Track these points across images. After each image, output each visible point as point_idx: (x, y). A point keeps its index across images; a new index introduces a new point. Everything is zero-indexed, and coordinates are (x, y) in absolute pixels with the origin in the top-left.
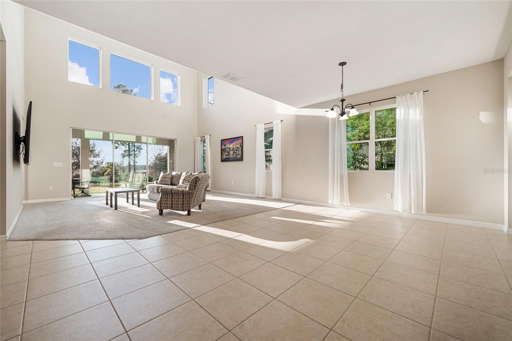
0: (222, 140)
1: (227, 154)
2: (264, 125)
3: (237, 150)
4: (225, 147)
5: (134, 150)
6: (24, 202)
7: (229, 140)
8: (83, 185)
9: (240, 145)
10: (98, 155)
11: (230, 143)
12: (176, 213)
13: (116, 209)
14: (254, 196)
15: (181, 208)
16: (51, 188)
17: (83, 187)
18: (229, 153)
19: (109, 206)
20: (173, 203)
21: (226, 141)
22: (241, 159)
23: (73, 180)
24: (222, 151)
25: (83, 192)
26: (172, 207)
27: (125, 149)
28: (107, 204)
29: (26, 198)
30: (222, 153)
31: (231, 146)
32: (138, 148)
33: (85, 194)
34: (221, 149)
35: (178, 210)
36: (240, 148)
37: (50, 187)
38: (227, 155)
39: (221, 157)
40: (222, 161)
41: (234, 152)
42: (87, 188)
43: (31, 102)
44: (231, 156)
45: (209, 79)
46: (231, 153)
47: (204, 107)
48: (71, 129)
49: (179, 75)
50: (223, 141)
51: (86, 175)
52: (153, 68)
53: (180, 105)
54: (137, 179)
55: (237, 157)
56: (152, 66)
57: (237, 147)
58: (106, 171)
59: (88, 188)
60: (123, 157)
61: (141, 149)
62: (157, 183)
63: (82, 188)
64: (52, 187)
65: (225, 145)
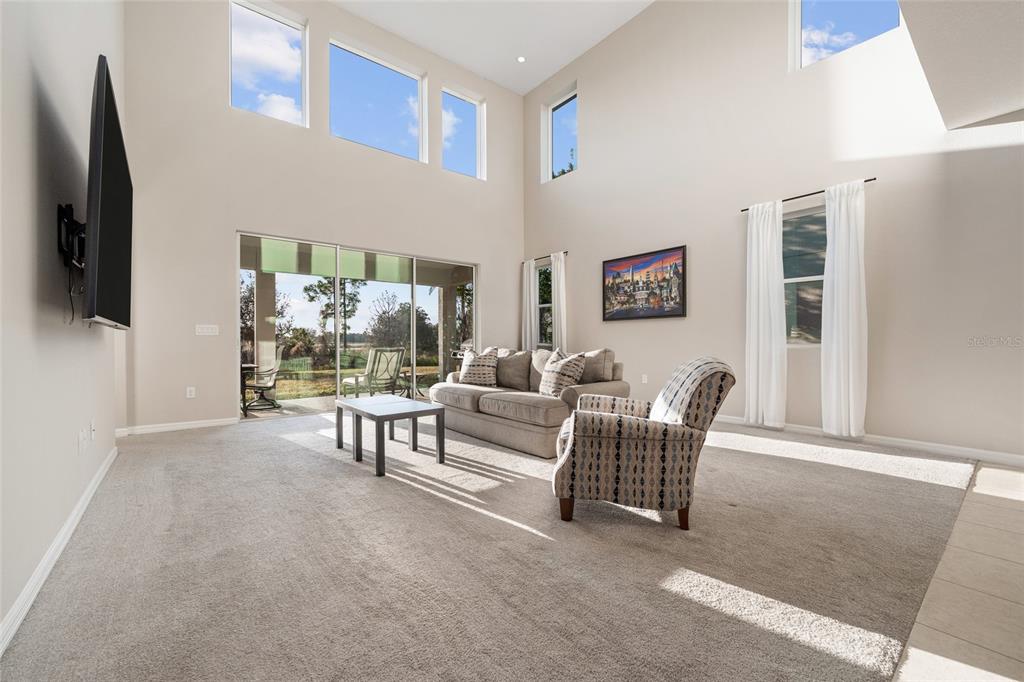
0: (604, 262)
1: (624, 298)
2: (780, 205)
3: (661, 288)
4: (618, 281)
5: (344, 303)
6: (122, 432)
7: (632, 261)
8: (260, 377)
9: (676, 273)
10: (281, 314)
11: (636, 268)
12: (635, 516)
13: (380, 473)
14: (744, 420)
15: (656, 499)
16: (191, 392)
17: (262, 383)
18: (631, 296)
19: (348, 457)
20: (622, 475)
21: (623, 263)
22: (680, 312)
23: (242, 369)
24: (607, 292)
25: (262, 396)
26: (616, 492)
27: (327, 301)
28: (340, 445)
29: (131, 420)
30: (605, 298)
31: (640, 277)
32: (351, 299)
33: (267, 401)
34: (604, 287)
35: (641, 506)
36: (676, 281)
37: (188, 389)
38: (623, 303)
39: (604, 309)
40: (605, 319)
41: (652, 294)
42: (270, 388)
43: (102, 60)
44: (641, 304)
45: (554, 110)
46: (641, 295)
47: (543, 181)
48: (239, 234)
49: (481, 102)
50: (609, 266)
51: (268, 356)
52: (426, 80)
53: (485, 179)
54: (383, 366)
55: (662, 307)
56: (423, 77)
57: (664, 279)
58: (294, 346)
59: (274, 386)
60: (325, 317)
61: (359, 301)
62: (456, 380)
63: (260, 388)
64: (193, 389)
65: (619, 275)
